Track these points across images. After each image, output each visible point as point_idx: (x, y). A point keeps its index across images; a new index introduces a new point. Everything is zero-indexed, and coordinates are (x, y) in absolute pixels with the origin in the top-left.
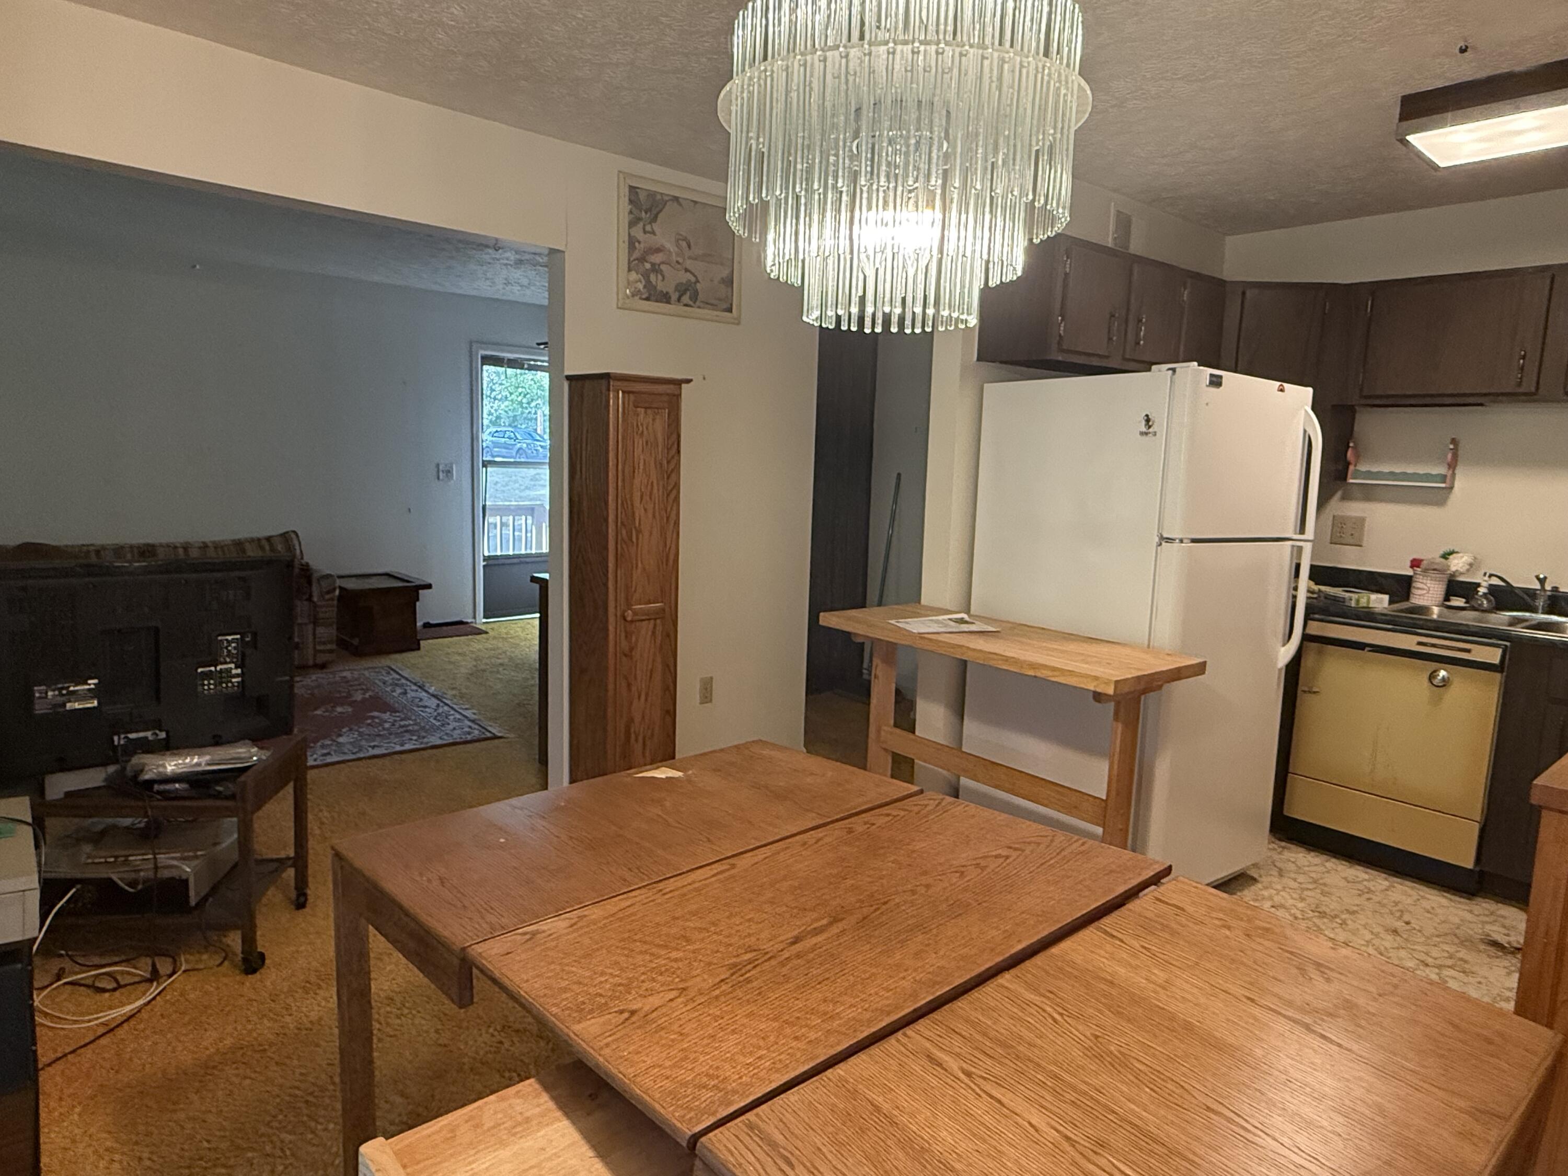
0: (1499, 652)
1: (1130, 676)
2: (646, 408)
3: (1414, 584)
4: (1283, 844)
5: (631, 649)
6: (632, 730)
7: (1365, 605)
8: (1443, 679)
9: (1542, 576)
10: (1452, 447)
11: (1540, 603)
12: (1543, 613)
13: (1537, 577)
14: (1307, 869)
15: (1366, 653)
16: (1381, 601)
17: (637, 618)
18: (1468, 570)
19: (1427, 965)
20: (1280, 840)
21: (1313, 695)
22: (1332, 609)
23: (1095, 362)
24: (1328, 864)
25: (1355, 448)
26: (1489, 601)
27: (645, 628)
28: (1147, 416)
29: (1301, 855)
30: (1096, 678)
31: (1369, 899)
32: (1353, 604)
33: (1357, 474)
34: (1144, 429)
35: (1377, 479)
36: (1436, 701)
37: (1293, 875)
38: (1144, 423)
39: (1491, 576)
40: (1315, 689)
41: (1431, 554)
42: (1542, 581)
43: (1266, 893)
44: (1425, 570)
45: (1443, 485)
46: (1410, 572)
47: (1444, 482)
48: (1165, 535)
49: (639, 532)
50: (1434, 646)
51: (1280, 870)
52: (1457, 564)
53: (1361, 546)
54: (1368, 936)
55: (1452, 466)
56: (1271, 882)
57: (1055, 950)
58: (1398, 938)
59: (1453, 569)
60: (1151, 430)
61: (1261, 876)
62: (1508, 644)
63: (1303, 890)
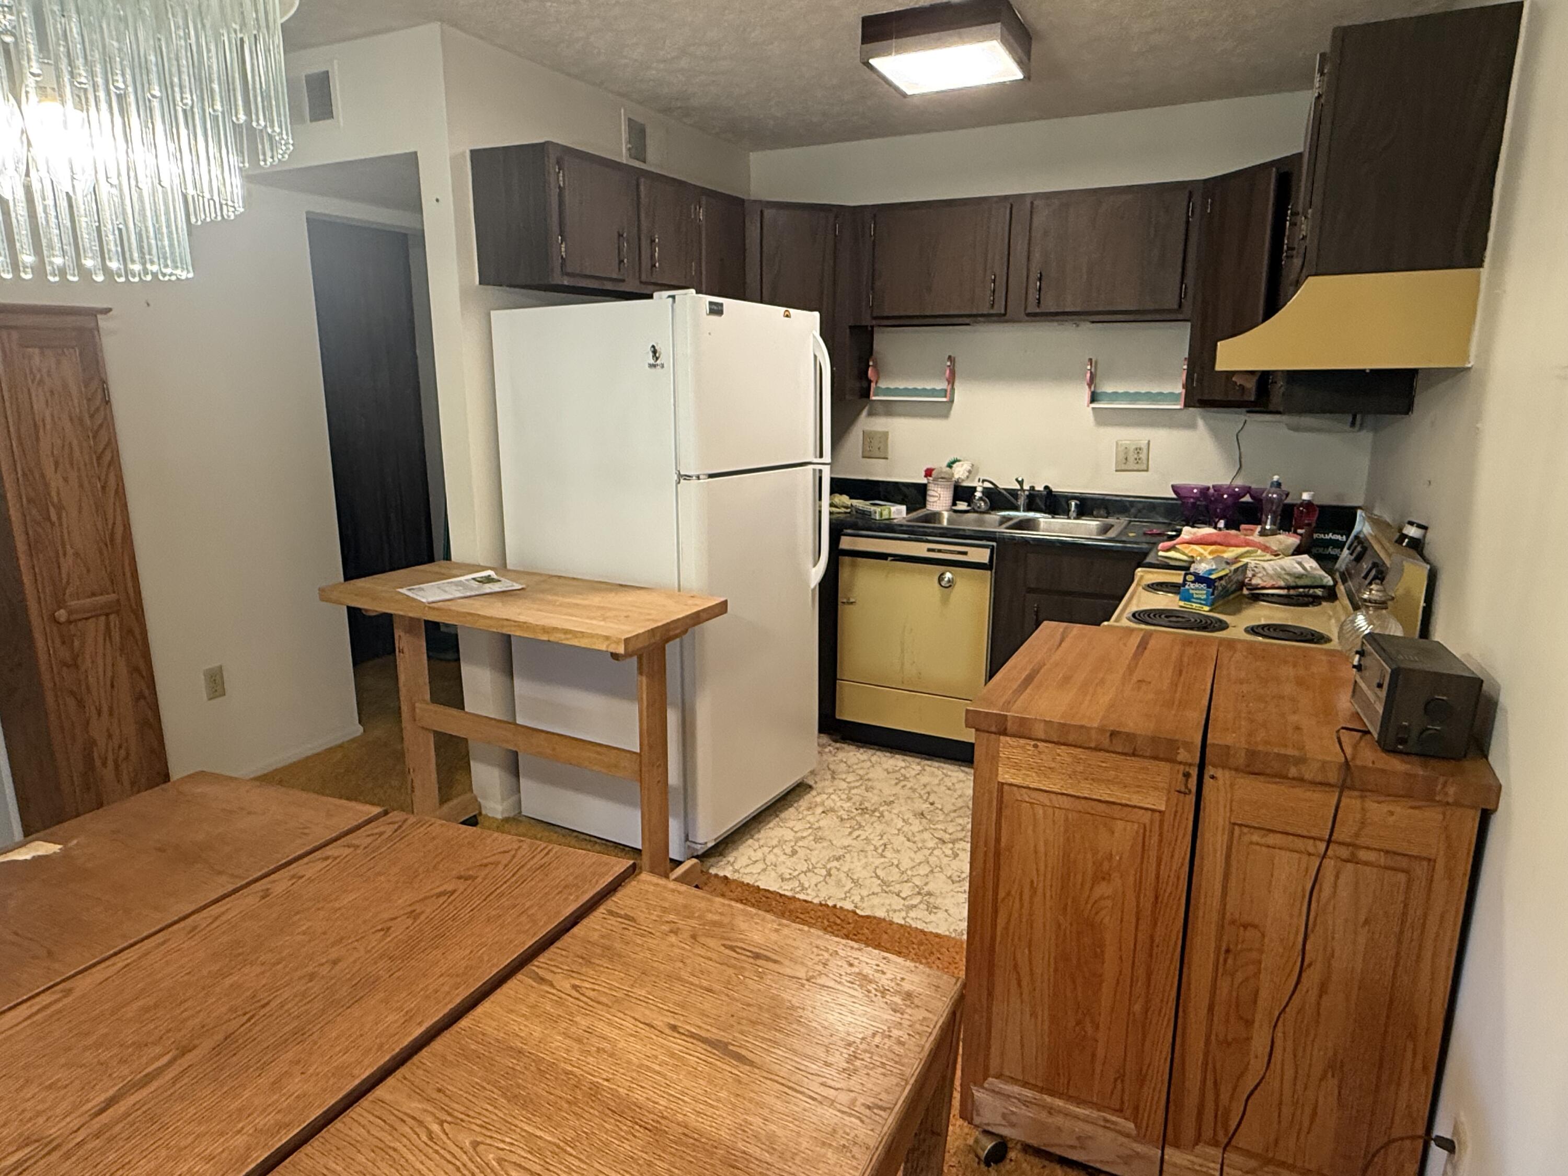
0: (988, 551)
1: (641, 631)
2: (41, 348)
3: (929, 493)
4: (838, 745)
5: (75, 658)
6: (96, 755)
7: (887, 517)
8: (949, 581)
9: (1020, 479)
10: (949, 363)
11: (1021, 502)
12: (1024, 511)
13: (1017, 480)
14: (855, 767)
15: (888, 563)
16: (899, 512)
17: (75, 617)
18: (968, 477)
19: (944, 842)
20: (836, 741)
21: (851, 606)
22: (860, 523)
23: (609, 286)
24: (874, 759)
25: (875, 366)
26: (985, 503)
27: (93, 629)
28: (653, 346)
29: (852, 754)
30: (607, 638)
31: (904, 786)
32: (878, 517)
33: (879, 392)
34: (652, 362)
35: (893, 396)
36: (945, 601)
37: (844, 776)
38: (651, 354)
39: (984, 481)
40: (852, 600)
41: (940, 464)
42: (1021, 483)
43: (818, 799)
44: (935, 480)
45: (944, 399)
46: (924, 481)
47: (945, 397)
48: (682, 473)
49: (60, 508)
50: (940, 551)
51: (834, 772)
52: (959, 472)
53: (886, 458)
54: (900, 824)
55: (951, 380)
56: (823, 788)
57: (464, 1023)
58: (924, 821)
59: (956, 476)
60: (658, 362)
61: (816, 782)
62: (994, 544)
63: (851, 789)
